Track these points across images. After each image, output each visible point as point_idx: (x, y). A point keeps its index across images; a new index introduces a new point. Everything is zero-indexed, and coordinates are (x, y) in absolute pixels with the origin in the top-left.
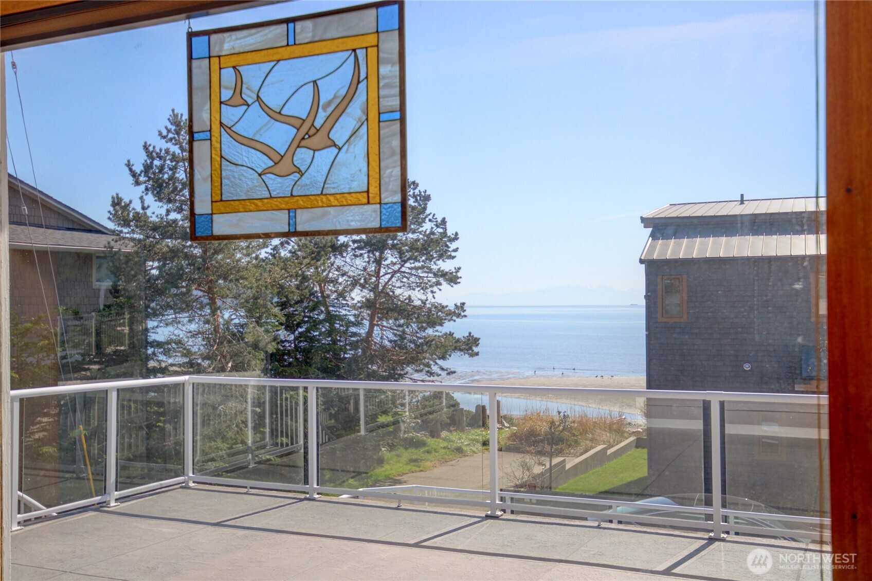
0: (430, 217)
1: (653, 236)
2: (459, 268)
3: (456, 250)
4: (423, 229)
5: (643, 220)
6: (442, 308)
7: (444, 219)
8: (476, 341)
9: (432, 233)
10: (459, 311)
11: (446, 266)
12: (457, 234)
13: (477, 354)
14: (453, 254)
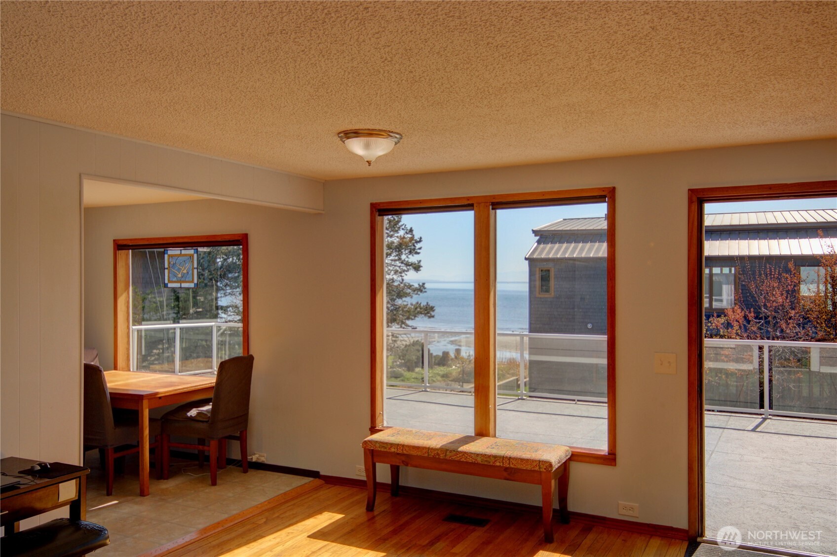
0: (403, 227)
1: (539, 242)
2: (420, 261)
3: (420, 249)
4: (399, 235)
5: (534, 232)
6: (410, 287)
7: (411, 228)
8: (432, 309)
9: (404, 238)
10: (421, 289)
11: (413, 259)
12: (421, 238)
13: (433, 317)
14: (418, 251)
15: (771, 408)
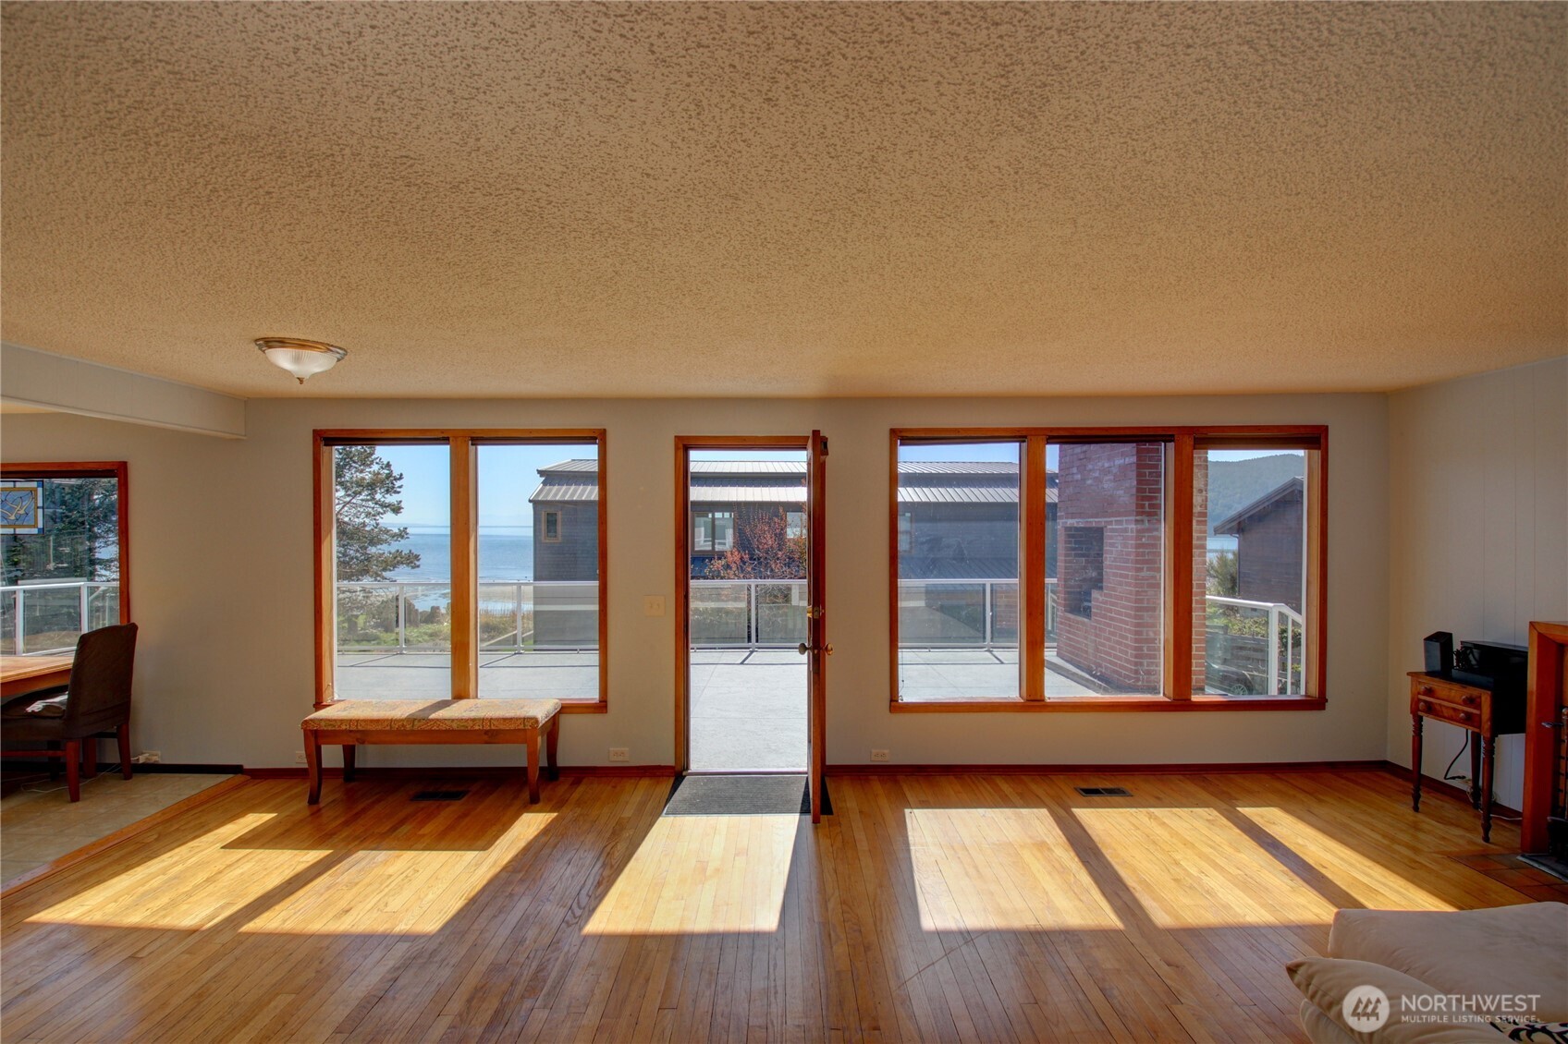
0: (378, 461)
1: (544, 483)
2: (401, 502)
3: (400, 487)
4: (372, 470)
5: (539, 472)
6: (387, 532)
7: (388, 463)
8: (417, 557)
9: (379, 473)
10: (402, 534)
11: (391, 499)
12: (401, 475)
13: (418, 566)
14: (398, 490)
15: (757, 641)
